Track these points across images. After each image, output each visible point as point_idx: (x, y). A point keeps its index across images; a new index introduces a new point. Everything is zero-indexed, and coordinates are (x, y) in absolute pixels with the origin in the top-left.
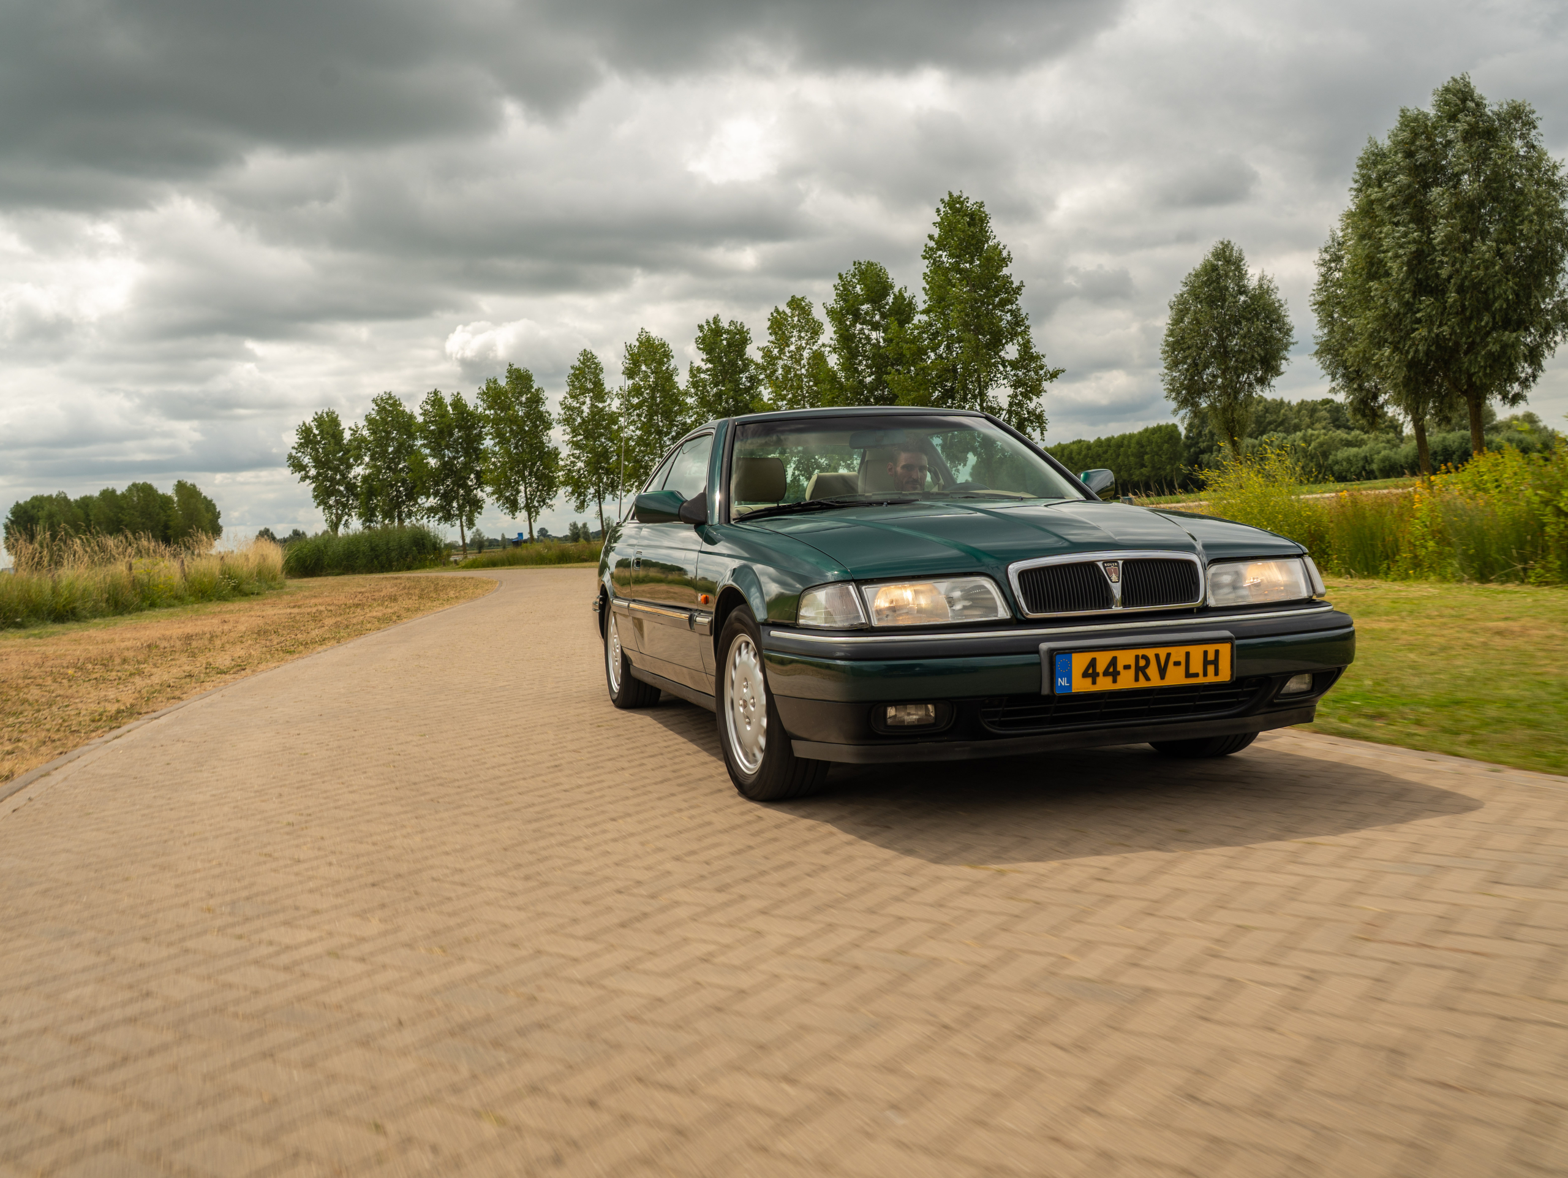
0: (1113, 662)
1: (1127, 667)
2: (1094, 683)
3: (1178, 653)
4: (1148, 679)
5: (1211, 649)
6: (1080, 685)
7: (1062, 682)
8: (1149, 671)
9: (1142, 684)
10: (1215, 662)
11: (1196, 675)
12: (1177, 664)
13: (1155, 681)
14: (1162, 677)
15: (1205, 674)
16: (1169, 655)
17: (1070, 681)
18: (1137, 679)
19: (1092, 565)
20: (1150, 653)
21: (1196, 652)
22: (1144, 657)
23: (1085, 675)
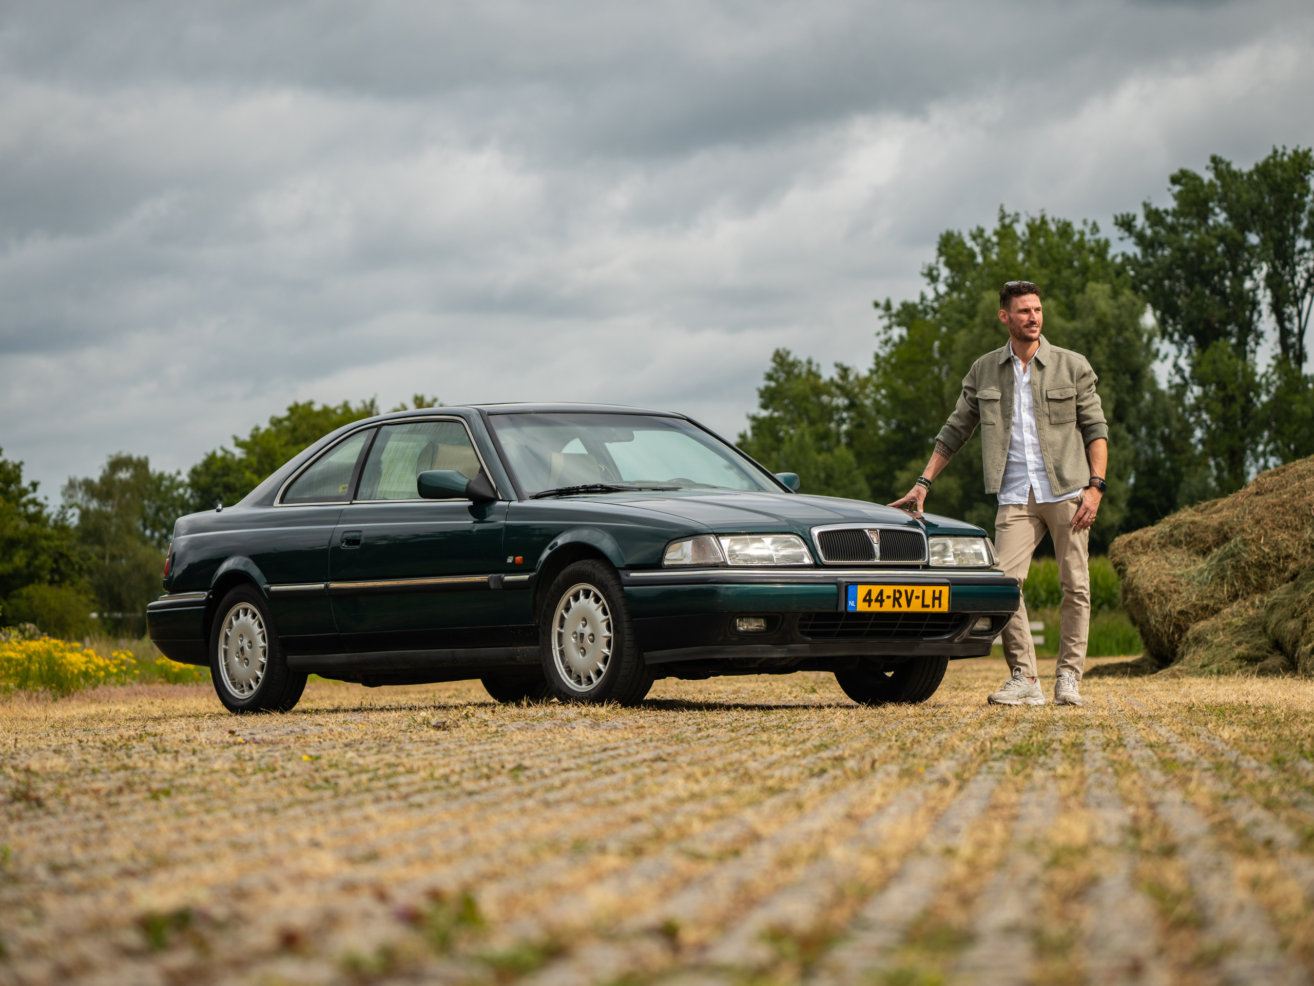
0: (881, 593)
1: (888, 597)
2: (869, 606)
3: (918, 590)
4: (900, 606)
5: (937, 589)
6: (862, 607)
7: (851, 603)
8: (900, 600)
9: (897, 609)
10: (939, 599)
11: (928, 606)
12: (917, 597)
13: (904, 608)
14: (909, 605)
15: (933, 606)
16: (913, 591)
17: (856, 603)
18: (894, 606)
19: (861, 531)
20: (902, 588)
21: (929, 590)
22: (899, 592)
23: (865, 600)
